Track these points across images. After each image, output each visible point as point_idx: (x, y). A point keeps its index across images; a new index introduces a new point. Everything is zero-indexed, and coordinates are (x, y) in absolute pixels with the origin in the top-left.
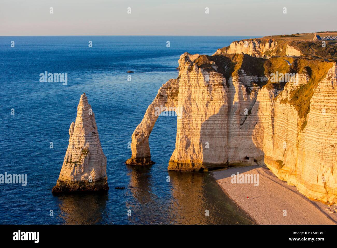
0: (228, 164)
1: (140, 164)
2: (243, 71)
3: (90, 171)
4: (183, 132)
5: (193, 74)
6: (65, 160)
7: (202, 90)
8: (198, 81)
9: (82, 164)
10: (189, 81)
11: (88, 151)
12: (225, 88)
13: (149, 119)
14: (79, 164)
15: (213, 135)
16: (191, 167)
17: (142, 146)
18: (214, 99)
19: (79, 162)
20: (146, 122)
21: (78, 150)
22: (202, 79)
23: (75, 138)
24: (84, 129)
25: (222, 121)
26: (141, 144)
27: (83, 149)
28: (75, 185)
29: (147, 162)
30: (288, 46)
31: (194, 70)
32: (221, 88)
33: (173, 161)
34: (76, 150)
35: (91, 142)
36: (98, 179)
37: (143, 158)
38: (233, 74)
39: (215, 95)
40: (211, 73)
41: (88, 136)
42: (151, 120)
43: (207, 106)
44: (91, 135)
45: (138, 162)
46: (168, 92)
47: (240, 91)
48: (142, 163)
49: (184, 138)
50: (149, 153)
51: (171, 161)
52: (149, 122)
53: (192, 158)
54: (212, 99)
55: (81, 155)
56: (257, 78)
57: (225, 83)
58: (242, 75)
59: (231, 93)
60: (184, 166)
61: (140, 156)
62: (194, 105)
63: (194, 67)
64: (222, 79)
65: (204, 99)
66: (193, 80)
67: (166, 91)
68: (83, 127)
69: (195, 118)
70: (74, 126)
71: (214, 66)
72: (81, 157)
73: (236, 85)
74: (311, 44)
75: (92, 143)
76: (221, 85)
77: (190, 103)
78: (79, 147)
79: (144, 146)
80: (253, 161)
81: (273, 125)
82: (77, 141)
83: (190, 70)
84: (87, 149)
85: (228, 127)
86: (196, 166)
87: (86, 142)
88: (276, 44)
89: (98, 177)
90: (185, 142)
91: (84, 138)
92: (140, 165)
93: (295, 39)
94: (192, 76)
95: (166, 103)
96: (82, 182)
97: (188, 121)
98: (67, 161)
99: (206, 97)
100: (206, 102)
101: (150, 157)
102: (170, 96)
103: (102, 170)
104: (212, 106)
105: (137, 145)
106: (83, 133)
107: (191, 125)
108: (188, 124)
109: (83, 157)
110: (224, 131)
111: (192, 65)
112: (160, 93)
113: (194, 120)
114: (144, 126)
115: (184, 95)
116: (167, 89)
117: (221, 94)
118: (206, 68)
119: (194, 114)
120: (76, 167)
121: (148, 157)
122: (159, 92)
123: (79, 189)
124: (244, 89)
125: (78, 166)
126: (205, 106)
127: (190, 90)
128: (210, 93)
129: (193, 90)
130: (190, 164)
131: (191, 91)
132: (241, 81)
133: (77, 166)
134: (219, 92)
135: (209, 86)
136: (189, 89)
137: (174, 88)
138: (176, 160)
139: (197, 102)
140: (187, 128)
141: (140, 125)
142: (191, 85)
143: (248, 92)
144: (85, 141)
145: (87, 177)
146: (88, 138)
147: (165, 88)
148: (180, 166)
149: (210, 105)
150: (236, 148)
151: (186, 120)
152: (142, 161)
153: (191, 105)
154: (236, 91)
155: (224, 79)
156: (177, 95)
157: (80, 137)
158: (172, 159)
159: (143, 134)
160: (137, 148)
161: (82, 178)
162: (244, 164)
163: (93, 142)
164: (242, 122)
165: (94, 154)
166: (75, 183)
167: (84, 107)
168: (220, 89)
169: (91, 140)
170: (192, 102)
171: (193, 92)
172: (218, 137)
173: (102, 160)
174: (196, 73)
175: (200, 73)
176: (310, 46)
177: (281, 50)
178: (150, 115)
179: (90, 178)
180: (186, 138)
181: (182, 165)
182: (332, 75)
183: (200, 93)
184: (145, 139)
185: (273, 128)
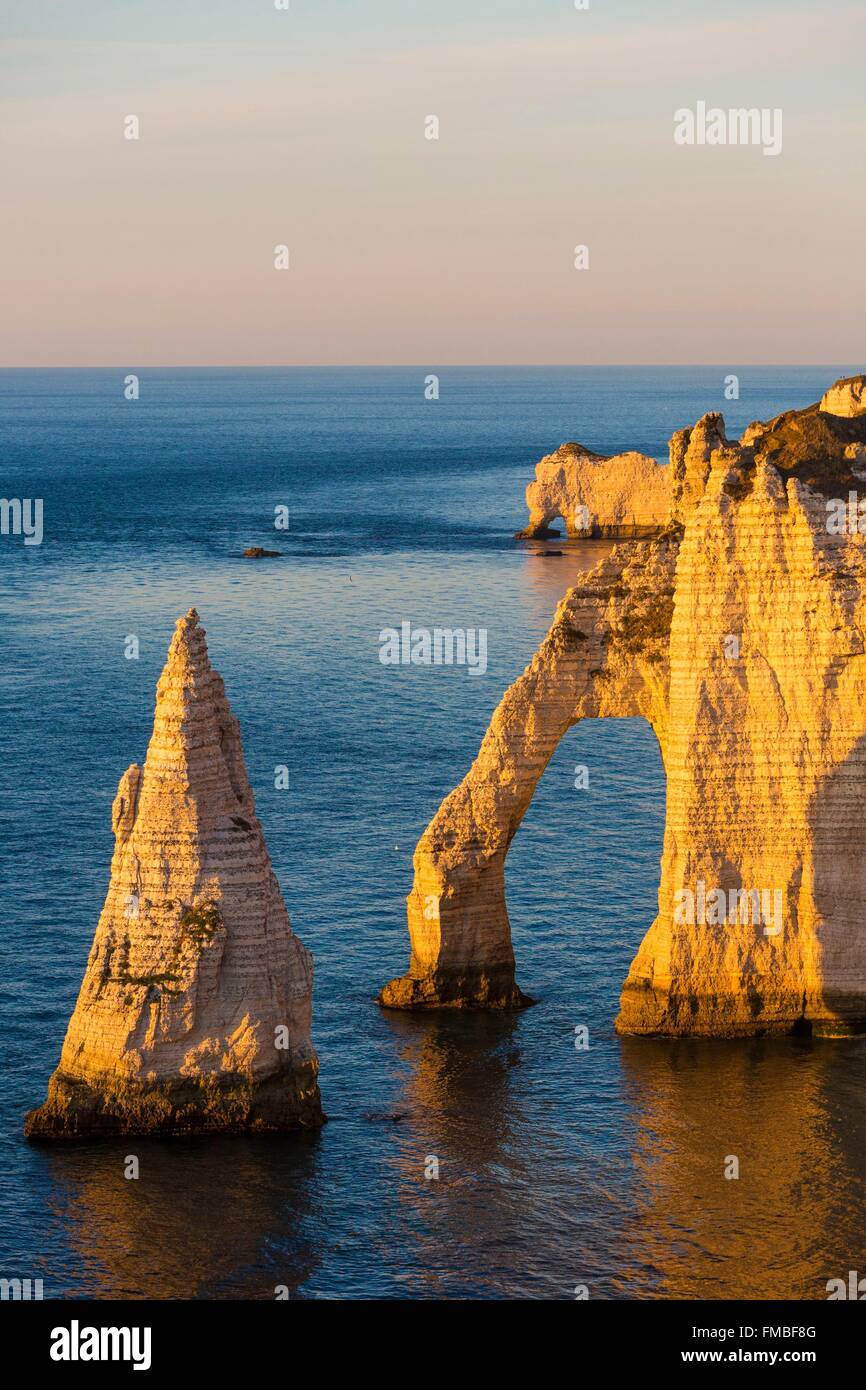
1: (458, 1003)
3: (226, 1026)
4: (701, 828)
5: (753, 510)
6: (93, 970)
7: (802, 597)
8: (780, 549)
9: (184, 987)
10: (730, 551)
11: (215, 918)
13: (510, 762)
14: (171, 986)
16: (742, 1013)
17: (471, 909)
19: (167, 977)
20: (494, 776)
21: (160, 914)
22: (802, 537)
23: (145, 849)
24: (192, 801)
26: (466, 893)
27: (186, 909)
28: (148, 1099)
29: (493, 994)
31: (759, 493)
33: (647, 986)
34: (152, 913)
35: (232, 871)
36: (269, 1069)
37: (472, 972)
41: (216, 841)
42: (517, 767)
43: (831, 682)
44: (226, 835)
45: (445, 993)
46: (611, 615)
48: (472, 1001)
49: (708, 859)
50: (506, 946)
51: (633, 987)
52: (506, 776)
53: (749, 967)
54: (858, 645)
55: (179, 941)
60: (703, 1011)
61: (462, 960)
62: (757, 679)
63: (761, 477)
65: (811, 644)
66: (756, 542)
67: (601, 610)
68: (187, 792)
69: (767, 752)
70: (137, 783)
71: (865, 467)
72: (178, 951)
75: (238, 878)
77: (740, 671)
78: (169, 897)
79: (484, 908)
82: (157, 863)
83: (737, 489)
84: (208, 908)
86: (770, 1012)
87: (204, 871)
91: (193, 849)
94: (750, 521)
95: (598, 671)
96: (186, 1088)
97: (726, 766)
98: (105, 976)
99: (824, 636)
100: (826, 662)
101: (509, 968)
102: (619, 634)
103: (291, 1021)
104: (858, 685)
105: (444, 904)
106: (188, 824)
107: (742, 789)
108: (730, 780)
109: (189, 952)
111: (748, 466)
112: (566, 622)
113: (759, 759)
114: (484, 799)
115: (705, 625)
116: (605, 596)
118: (824, 478)
119: (757, 729)
120: (154, 1007)
121: (502, 969)
122: (558, 616)
123: (170, 1121)
125: (165, 998)
126: (820, 685)
127: (739, 598)
128: (849, 611)
129: (753, 597)
130: (740, 1002)
131: (745, 604)
133: (157, 1000)
135: (842, 577)
136: (730, 594)
137: (644, 594)
138: (662, 979)
139: (774, 662)
140: (722, 804)
141: (458, 792)
142: (741, 572)
144: (197, 865)
145: (208, 1060)
146: (214, 848)
147: (594, 594)
148: (685, 1009)
149: (847, 680)
151: (716, 761)
152: (469, 991)
153: (743, 679)
156: (662, 630)
157: (175, 842)
158: (636, 972)
159: (474, 844)
160: (443, 920)
161: (188, 1065)
163: (240, 870)
165: (249, 937)
166: (148, 1088)
167: (192, 680)
169: (228, 863)
170: (749, 662)
171: (754, 609)
173: (287, 969)
174: (770, 507)
175: (794, 507)
178: (513, 740)
179: (226, 1064)
180: (715, 856)
181: (694, 1007)
183: (791, 617)
184: (484, 869)
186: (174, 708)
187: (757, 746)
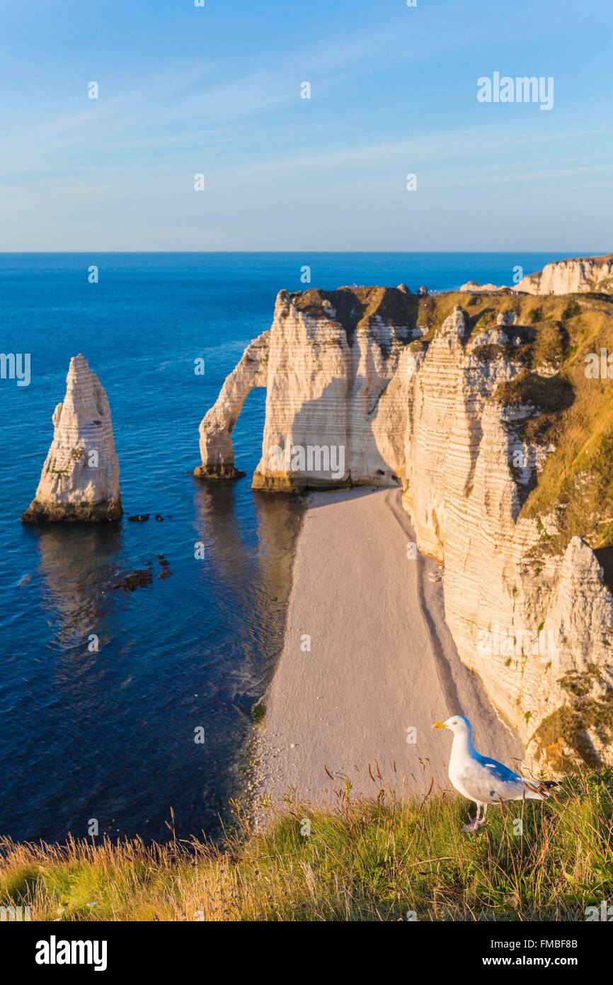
0: (351, 480)
1: (215, 476)
2: (378, 318)
3: (84, 486)
4: (274, 424)
5: (289, 321)
6: (45, 468)
7: (304, 351)
8: (297, 335)
9: (69, 475)
10: (283, 335)
11: (82, 453)
12: (342, 348)
13: (228, 400)
14: (66, 474)
15: (324, 430)
16: (288, 484)
17: (217, 446)
18: (324, 367)
19: (66, 471)
20: (223, 405)
21: (65, 451)
22: (303, 331)
23: (62, 430)
24: (76, 416)
25: (337, 406)
26: (214, 441)
27: (73, 450)
28: (59, 509)
29: (226, 472)
31: (291, 317)
32: (335, 348)
33: (259, 474)
34: (63, 450)
35: (88, 438)
36: (98, 501)
37: (219, 466)
38: (360, 323)
39: (325, 359)
40: (320, 321)
41: (85, 428)
42: (231, 402)
43: (313, 379)
44: (89, 426)
45: (211, 472)
46: (262, 354)
47: (370, 354)
48: (219, 475)
49: (276, 434)
50: (230, 458)
51: (256, 473)
52: (227, 405)
54: (320, 367)
55: (70, 460)
56: (405, 331)
57: (344, 339)
58: (376, 325)
59: (355, 358)
60: (276, 483)
61: (215, 462)
62: (291, 377)
63: (291, 311)
64: (338, 332)
65: (307, 366)
66: (290, 333)
67: (258, 353)
68: (74, 413)
69: (294, 401)
70: (61, 410)
71: (329, 308)
72: (69, 462)
73: (362, 343)
75: (91, 440)
76: (338, 342)
77: (286, 375)
78: (69, 446)
79: (221, 446)
80: (390, 479)
81: (411, 415)
82: (65, 435)
83: (285, 315)
84: (80, 450)
85: (348, 418)
87: (80, 438)
89: (99, 498)
90: (277, 441)
91: (76, 431)
92: (214, 479)
94: (288, 325)
95: (257, 372)
96: (71, 506)
97: (281, 405)
98: (48, 470)
99: (310, 364)
100: (311, 372)
101: (232, 464)
102: (264, 360)
103: (107, 486)
104: (322, 380)
105: (207, 444)
106: (75, 423)
107: (287, 412)
108: (283, 409)
109: (72, 464)
110: (342, 424)
111: (288, 308)
112: (247, 356)
113: (292, 403)
114: (220, 411)
115: (275, 359)
116: (260, 348)
117: (334, 359)
118: (313, 312)
119: (291, 393)
120: (60, 480)
121: (229, 465)
122: (245, 354)
123: (65, 517)
124: (376, 350)
125: (63, 478)
126: (309, 379)
127: (286, 351)
128: (317, 356)
129: (290, 351)
130: (287, 480)
131: (288, 353)
132: (372, 336)
133: (61, 478)
134: (332, 356)
135: (316, 345)
136: (283, 349)
138: (263, 472)
139: (296, 372)
140: (280, 417)
141: (211, 410)
142: (286, 342)
143: (385, 354)
144: (77, 436)
145: (78, 498)
146: (84, 431)
147: (256, 347)
148: (270, 481)
149: (318, 378)
150: (362, 454)
151: (278, 403)
152: (218, 472)
153: (287, 376)
154: (362, 353)
155: (343, 331)
156: (267, 361)
157: (71, 428)
158: (258, 469)
159: (217, 426)
160: (208, 449)
161: (71, 499)
162: (376, 482)
163: (92, 438)
164: (371, 409)
166: (58, 506)
167: (75, 377)
168: (333, 350)
169: (88, 435)
170: (289, 372)
171: (290, 354)
172: (332, 435)
173: (107, 469)
174: (293, 321)
175: (301, 322)
178: (229, 394)
179: (84, 499)
180: (278, 433)
181: (273, 481)
182: (451, 327)
183: (301, 357)
184: (221, 434)
185: (412, 420)
186: (70, 387)
187: (291, 399)
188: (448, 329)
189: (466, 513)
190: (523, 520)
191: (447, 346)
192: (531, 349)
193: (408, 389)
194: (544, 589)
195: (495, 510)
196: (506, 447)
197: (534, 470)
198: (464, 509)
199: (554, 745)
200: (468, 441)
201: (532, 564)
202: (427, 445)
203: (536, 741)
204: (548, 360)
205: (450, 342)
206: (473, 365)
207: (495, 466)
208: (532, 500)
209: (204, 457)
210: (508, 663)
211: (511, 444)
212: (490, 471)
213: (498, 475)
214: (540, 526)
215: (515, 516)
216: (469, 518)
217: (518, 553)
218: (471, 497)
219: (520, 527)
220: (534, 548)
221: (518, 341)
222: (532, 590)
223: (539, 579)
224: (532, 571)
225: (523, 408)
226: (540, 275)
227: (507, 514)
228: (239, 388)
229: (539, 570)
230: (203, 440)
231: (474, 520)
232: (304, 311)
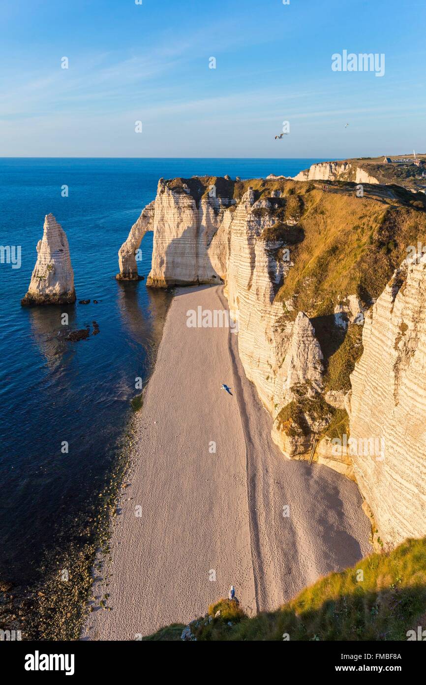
0: (199, 282)
1: (127, 279)
3: (54, 285)
4: (158, 251)
5: (165, 195)
6: (33, 275)
7: (173, 211)
8: (169, 203)
9: (46, 278)
10: (161, 203)
11: (52, 267)
12: (193, 210)
13: (133, 238)
14: (44, 278)
15: (184, 254)
16: (165, 283)
17: (128, 263)
18: (184, 220)
19: (44, 277)
20: (131, 241)
22: (172, 201)
23: (42, 255)
24: (49, 247)
25: (191, 241)
26: (126, 261)
27: (48, 265)
28: (41, 297)
29: (133, 277)
30: (358, 169)
31: (165, 193)
32: (190, 210)
33: (150, 278)
34: (43, 266)
35: (56, 259)
36: (62, 293)
37: (129, 274)
38: (203, 197)
39: (184, 216)
40: (182, 195)
41: (54, 253)
42: (135, 239)
43: (178, 227)
44: (56, 253)
45: (125, 277)
46: (151, 213)
47: (208, 213)
48: (129, 278)
50: (135, 269)
52: (133, 240)
54: (182, 220)
55: (46, 270)
56: (227, 200)
57: (194, 205)
58: (211, 197)
59: (200, 215)
60: (159, 283)
61: (127, 272)
62: (166, 226)
63: (166, 189)
64: (191, 201)
65: (174, 220)
66: (165, 201)
67: (149, 212)
68: (48, 245)
70: (41, 244)
71: (186, 188)
72: (46, 272)
73: (204, 207)
74: (379, 167)
76: (191, 207)
77: (164, 224)
78: (46, 263)
79: (130, 263)
80: (219, 280)
81: (229, 246)
82: (44, 257)
83: (162, 192)
84: (52, 265)
85: (197, 248)
87: (51, 259)
88: (350, 166)
89: (62, 291)
90: (159, 260)
91: (49, 255)
92: (127, 281)
93: (366, 162)
94: (164, 198)
95: (149, 223)
96: (47, 295)
98: (35, 276)
99: (176, 218)
100: (177, 223)
102: (152, 216)
103: (67, 284)
104: (183, 227)
105: (123, 262)
106: (48, 251)
107: (164, 245)
108: (162, 243)
109: (48, 273)
110: (193, 251)
111: (164, 188)
112: (143, 214)
113: (167, 239)
114: (129, 244)
115: (159, 216)
116: (150, 210)
117: (189, 215)
118: (177, 190)
119: (166, 234)
120: (41, 282)
121: (135, 273)
123: (44, 302)
124: (211, 211)
125: (43, 280)
126: (176, 227)
128: (180, 214)
129: (165, 211)
130: (165, 281)
131: (164, 213)
132: (210, 204)
134: (188, 215)
135: (179, 208)
136: (162, 210)
138: (152, 277)
139: (169, 223)
140: (161, 247)
141: (125, 243)
142: (163, 207)
143: (216, 213)
145: (51, 291)
146: (54, 255)
147: (148, 209)
148: (156, 282)
149: (180, 226)
150: (204, 267)
151: (160, 240)
152: (129, 277)
153: (164, 225)
154: (204, 213)
155: (194, 201)
157: (46, 254)
158: (149, 275)
159: (128, 252)
160: (123, 265)
161: (47, 291)
162: (212, 282)
163: (58, 259)
164: (209, 243)
165: (59, 270)
166: (40, 295)
167: (48, 226)
168: (188, 211)
169: (56, 257)
170: (165, 223)
171: (166, 213)
172: (188, 257)
173: (67, 276)
174: (167, 195)
175: (171, 195)
176: (378, 168)
177: (353, 172)
178: (134, 235)
179: (54, 292)
180: (160, 256)
181: (157, 281)
182: (247, 199)
183: (171, 215)
184: (130, 256)
185: (230, 249)
186: (45, 231)
187: (167, 237)
188: (245, 200)
189: (248, 299)
190: (276, 303)
191: (245, 209)
192: (283, 210)
193: (228, 232)
194: (285, 339)
195: (261, 297)
196: (267, 264)
197: (282, 276)
198: (247, 297)
199: (287, 422)
200: (249, 260)
201: (280, 326)
202: (234, 262)
203: (278, 420)
204: (293, 216)
205: (246, 207)
206: (252, 219)
207: (262, 274)
208: (281, 292)
209: (121, 269)
210: (267, 378)
211: (270, 262)
212: (259, 276)
213: (263, 279)
214: (284, 306)
215: (272, 300)
216: (250, 302)
217: (273, 320)
218: (251, 290)
219: (274, 306)
220: (281, 318)
221: (276, 206)
222: (279, 340)
223: (283, 334)
224: (279, 330)
225: (277, 242)
226: (308, 171)
227: (268, 300)
228: (139, 231)
229: (283, 330)
230: (120, 260)
231: (252, 303)
232: (173, 190)
